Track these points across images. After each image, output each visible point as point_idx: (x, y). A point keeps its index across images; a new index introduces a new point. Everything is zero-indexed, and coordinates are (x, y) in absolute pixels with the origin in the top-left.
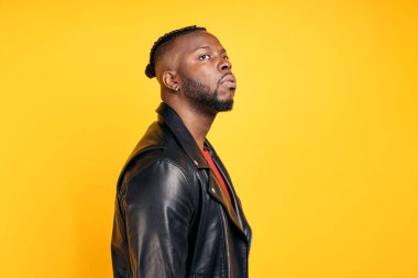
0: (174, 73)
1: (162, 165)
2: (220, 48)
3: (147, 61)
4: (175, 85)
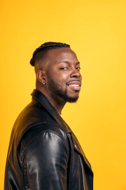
0: (44, 72)
1: (47, 136)
2: (76, 61)
3: (31, 57)
4: (43, 81)
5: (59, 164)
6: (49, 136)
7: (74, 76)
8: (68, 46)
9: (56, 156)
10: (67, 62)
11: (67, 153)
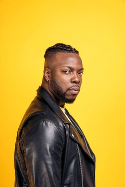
5: (53, 149)
6: (46, 124)
7: (74, 82)
8: (77, 52)
9: (51, 142)
10: (70, 67)
11: (62, 142)
